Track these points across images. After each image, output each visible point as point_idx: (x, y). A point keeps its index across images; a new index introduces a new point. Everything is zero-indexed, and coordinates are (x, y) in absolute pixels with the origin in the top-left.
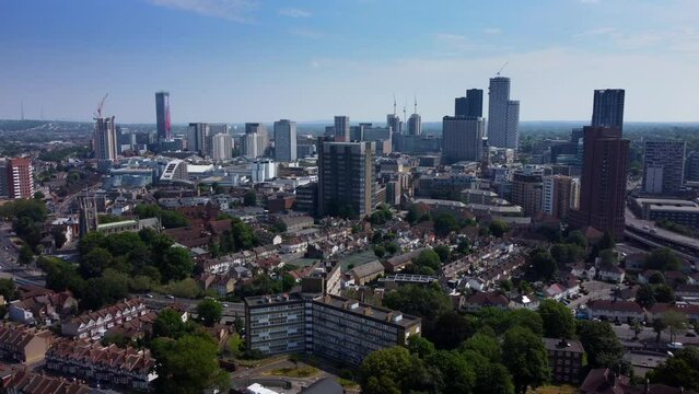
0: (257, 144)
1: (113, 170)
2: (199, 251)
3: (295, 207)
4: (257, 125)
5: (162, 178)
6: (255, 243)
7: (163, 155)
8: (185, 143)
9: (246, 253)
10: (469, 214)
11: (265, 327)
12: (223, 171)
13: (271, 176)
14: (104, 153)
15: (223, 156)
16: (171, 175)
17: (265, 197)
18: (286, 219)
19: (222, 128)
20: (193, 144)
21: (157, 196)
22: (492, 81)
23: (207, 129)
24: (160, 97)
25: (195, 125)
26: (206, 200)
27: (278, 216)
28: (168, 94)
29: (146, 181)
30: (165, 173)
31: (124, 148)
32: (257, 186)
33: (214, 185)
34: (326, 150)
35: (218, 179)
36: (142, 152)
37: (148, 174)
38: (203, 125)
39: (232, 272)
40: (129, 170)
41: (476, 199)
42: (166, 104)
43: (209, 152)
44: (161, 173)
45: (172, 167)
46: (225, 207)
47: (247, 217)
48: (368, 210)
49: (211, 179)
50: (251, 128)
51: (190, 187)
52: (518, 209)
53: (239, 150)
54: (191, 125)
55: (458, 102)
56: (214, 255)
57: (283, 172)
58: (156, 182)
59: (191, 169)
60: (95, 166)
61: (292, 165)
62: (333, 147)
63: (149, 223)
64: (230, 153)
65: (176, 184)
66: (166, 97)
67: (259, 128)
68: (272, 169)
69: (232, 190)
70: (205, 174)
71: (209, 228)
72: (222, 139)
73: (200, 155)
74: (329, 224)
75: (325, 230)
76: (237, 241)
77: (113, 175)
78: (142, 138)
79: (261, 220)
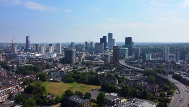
0: (52, 49)
1: (18, 55)
2: (41, 69)
3: (60, 62)
4: (52, 44)
5: (30, 57)
6: (51, 68)
7: (28, 52)
8: (33, 49)
9: (50, 69)
10: (94, 63)
11: (52, 74)
12: (44, 55)
13: (55, 56)
14: (13, 51)
15: (43, 52)
16: (32, 56)
17: (53, 61)
18: (57, 64)
19: (43, 45)
20: (36, 49)
21: (30, 61)
22: (108, 34)
23: (39, 45)
24: (27, 38)
25: (36, 44)
26: (41, 61)
27: (56, 64)
28: (29, 37)
29: (26, 58)
30: (30, 56)
31: (18, 50)
32: (52, 59)
33: (42, 58)
34: (66, 51)
35: (43, 57)
36: (23, 51)
37: (26, 56)
38: (38, 45)
39: (47, 71)
40: (21, 55)
41: (97, 60)
42: (29, 39)
43: (40, 51)
44: (29, 56)
45: (32, 55)
46: (45, 62)
47: (50, 64)
48: (74, 62)
49: (41, 57)
50: (50, 45)
51: (37, 59)
52: (103, 62)
53: (47, 50)
54: (35, 44)
55: (101, 39)
56: (43, 69)
57: (58, 55)
58: (28, 58)
59: (36, 55)
60: (12, 55)
61: (60, 54)
62: (67, 50)
63: (30, 65)
64: (45, 51)
65: (33, 58)
66: (29, 38)
67: (53, 45)
68: (55, 55)
69: (46, 59)
70: (40, 56)
71: (43, 66)
72: (43, 48)
73: (37, 52)
74: (66, 65)
75: (65, 66)
76: (48, 67)
77: (18, 56)
78: (22, 48)
79: (52, 64)
